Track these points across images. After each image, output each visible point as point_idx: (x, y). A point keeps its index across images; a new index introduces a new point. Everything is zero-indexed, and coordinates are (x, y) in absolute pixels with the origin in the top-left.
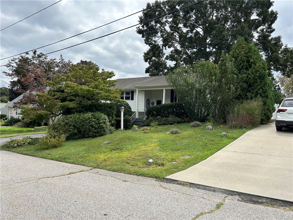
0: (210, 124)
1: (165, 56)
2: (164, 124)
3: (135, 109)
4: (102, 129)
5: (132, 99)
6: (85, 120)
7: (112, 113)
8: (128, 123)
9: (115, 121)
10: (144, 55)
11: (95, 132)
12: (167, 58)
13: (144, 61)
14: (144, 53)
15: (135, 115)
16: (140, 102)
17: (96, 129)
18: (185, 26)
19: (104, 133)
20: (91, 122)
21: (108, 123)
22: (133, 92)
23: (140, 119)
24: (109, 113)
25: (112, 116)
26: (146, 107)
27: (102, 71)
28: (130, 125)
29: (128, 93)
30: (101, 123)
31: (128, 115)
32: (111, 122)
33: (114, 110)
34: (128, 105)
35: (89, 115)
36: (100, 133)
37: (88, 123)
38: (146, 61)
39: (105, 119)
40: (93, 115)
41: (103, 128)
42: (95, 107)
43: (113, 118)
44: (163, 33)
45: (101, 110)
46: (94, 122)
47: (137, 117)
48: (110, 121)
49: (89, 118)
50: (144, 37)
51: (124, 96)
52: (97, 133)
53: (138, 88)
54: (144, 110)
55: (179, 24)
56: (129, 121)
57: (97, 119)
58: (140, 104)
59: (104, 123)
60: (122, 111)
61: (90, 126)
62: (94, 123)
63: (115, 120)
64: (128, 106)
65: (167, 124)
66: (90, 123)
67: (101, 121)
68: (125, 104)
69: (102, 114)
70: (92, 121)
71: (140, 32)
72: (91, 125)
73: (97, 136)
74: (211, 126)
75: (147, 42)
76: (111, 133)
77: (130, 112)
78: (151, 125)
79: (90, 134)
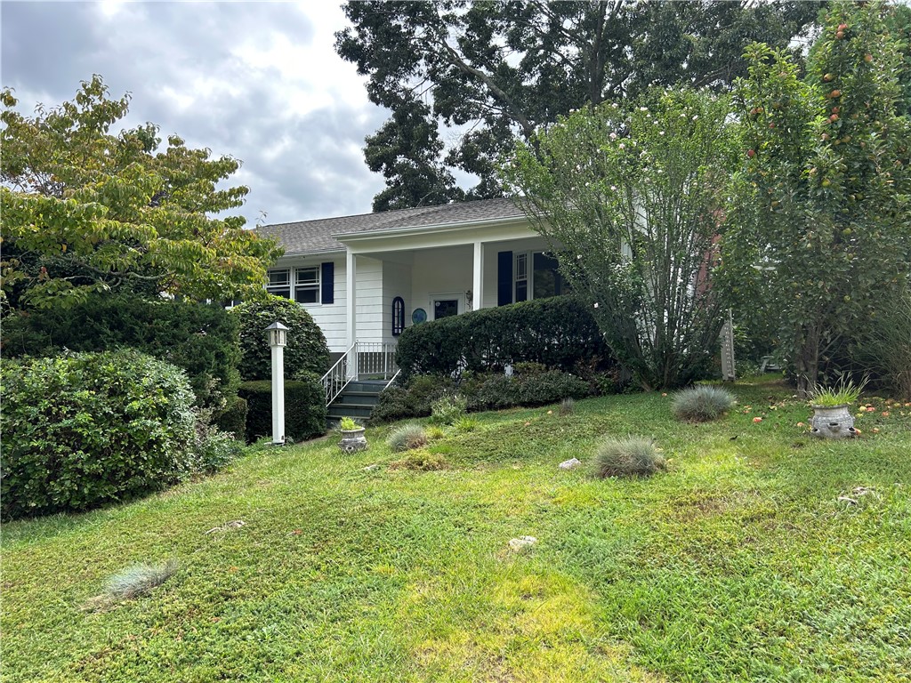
0: (835, 400)
1: (444, 154)
2: (491, 406)
3: (340, 342)
4: (144, 455)
5: (328, 298)
6: (24, 401)
7: (220, 356)
8: (312, 408)
9: (238, 398)
10: (365, 146)
11: (96, 477)
12: (450, 161)
13: (367, 167)
14: (367, 140)
15: (342, 369)
16: (365, 310)
17: (96, 452)
18: (514, 43)
19: (161, 478)
20: (65, 410)
21: (188, 415)
22: (328, 269)
23: (366, 387)
24: (202, 354)
25: (220, 373)
26: (391, 332)
27: (173, 146)
28: (319, 417)
29: (306, 275)
30: (135, 415)
31: (310, 368)
32: (217, 405)
33: (229, 339)
34: (307, 321)
35: (61, 366)
36: (128, 475)
37: (44, 419)
38: (375, 167)
39: (169, 392)
40: (86, 365)
41: (151, 443)
42: (117, 325)
43: (224, 382)
44: (437, 62)
45: (149, 340)
46: (88, 409)
47: (352, 374)
48: (205, 401)
49: (55, 386)
50: (367, 72)
51: (292, 284)
52: (112, 475)
53: (354, 242)
54: (384, 346)
55: (494, 34)
56: (317, 397)
57: (113, 393)
58: (366, 318)
59: (162, 412)
60: (276, 345)
61: (55, 434)
62: (84, 417)
63: (243, 393)
64: (307, 325)
65: (509, 406)
66: (56, 418)
67: (136, 405)
68: (292, 316)
69: (148, 361)
70: (75, 405)
71: (349, 50)
72: (68, 432)
73: (106, 502)
74: (844, 412)
75: (378, 94)
76: (212, 471)
77: (319, 353)
78: (436, 413)
79: (58, 489)
